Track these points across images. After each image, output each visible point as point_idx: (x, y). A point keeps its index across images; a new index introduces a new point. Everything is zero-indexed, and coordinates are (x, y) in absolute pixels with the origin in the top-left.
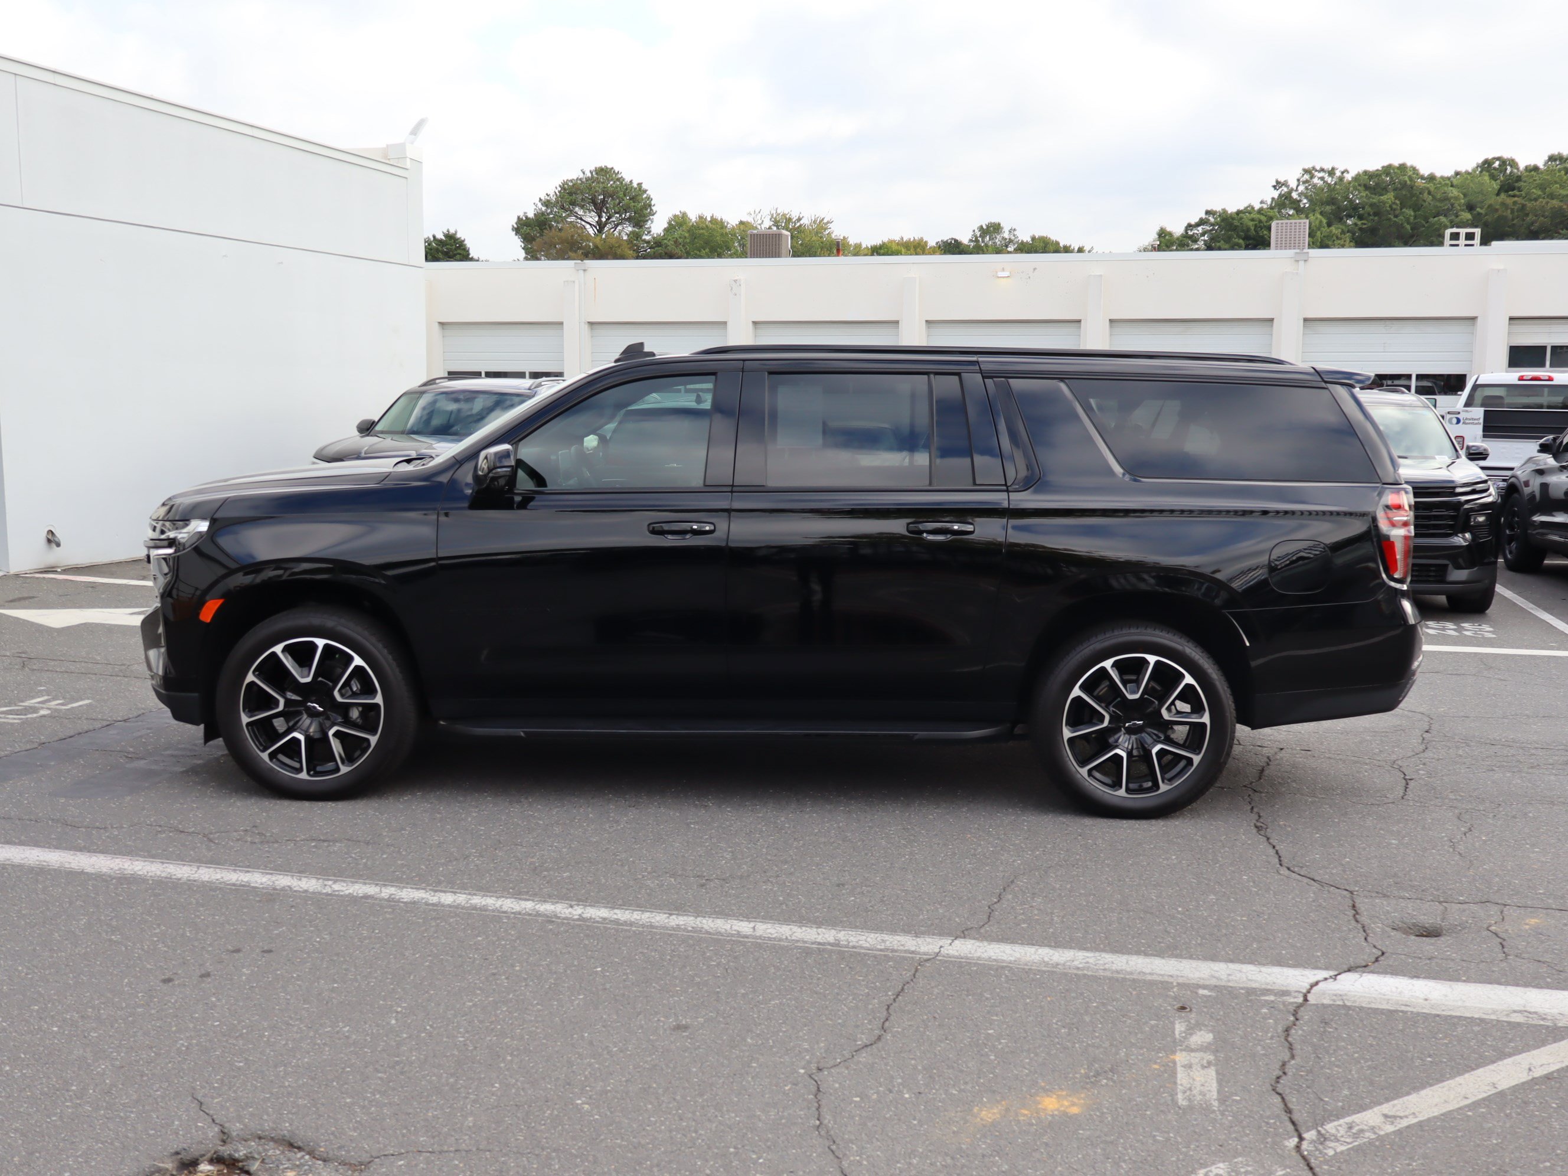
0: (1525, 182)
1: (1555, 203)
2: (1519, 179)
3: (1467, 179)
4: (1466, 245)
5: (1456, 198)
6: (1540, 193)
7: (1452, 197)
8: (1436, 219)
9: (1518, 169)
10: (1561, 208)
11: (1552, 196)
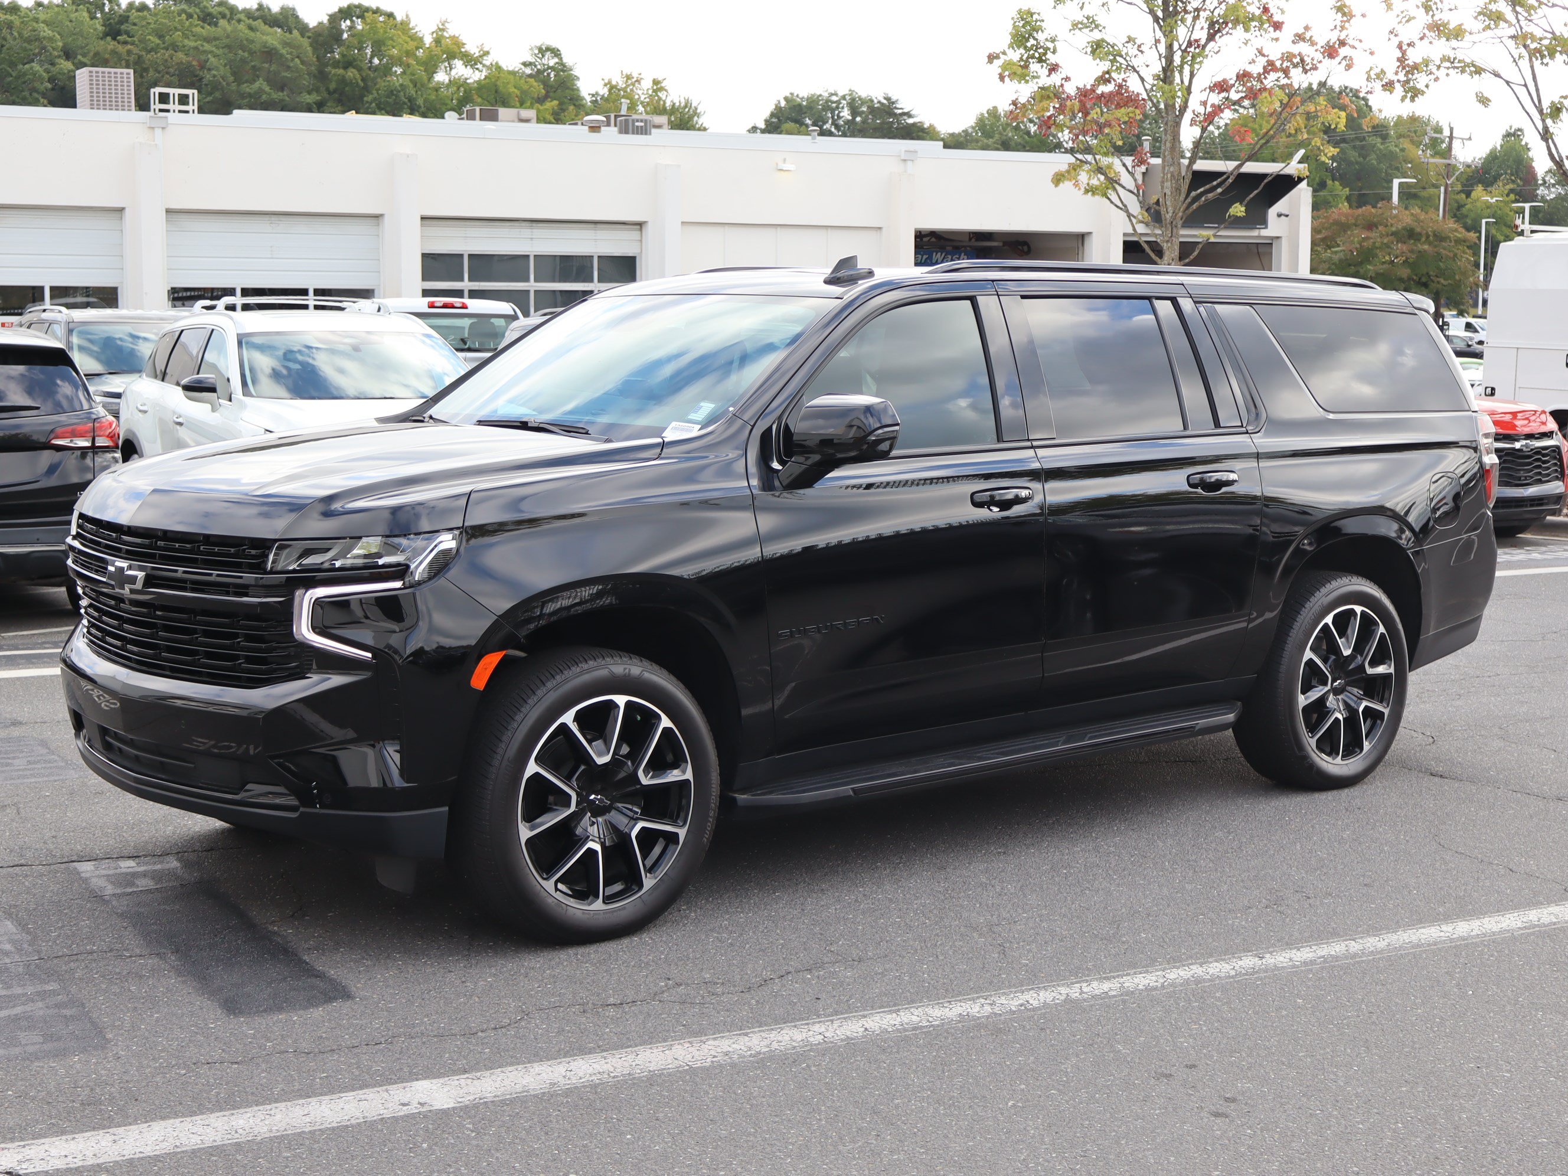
0: (135, 24)
1: (180, 56)
2: (124, 19)
3: (58, 13)
4: (180, 111)
5: (51, 39)
6: (158, 41)
7: (44, 38)
8: (27, 66)
9: (119, 5)
10: (189, 65)
11: (175, 47)
